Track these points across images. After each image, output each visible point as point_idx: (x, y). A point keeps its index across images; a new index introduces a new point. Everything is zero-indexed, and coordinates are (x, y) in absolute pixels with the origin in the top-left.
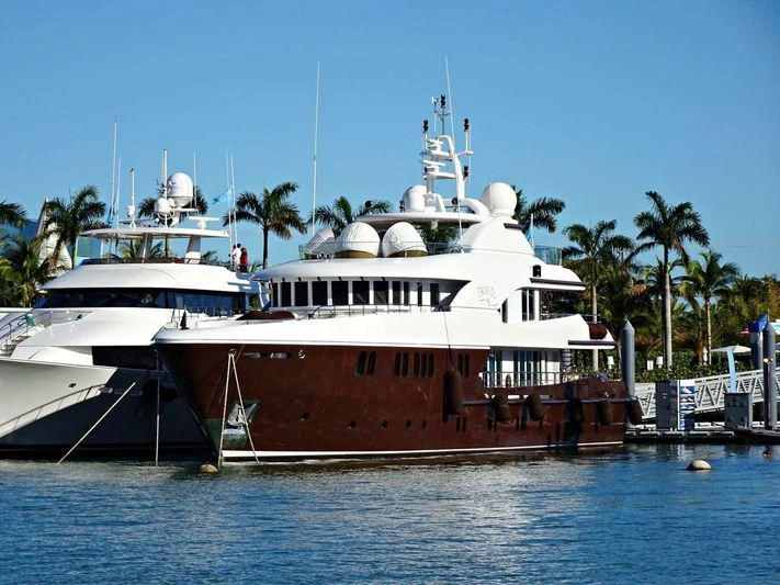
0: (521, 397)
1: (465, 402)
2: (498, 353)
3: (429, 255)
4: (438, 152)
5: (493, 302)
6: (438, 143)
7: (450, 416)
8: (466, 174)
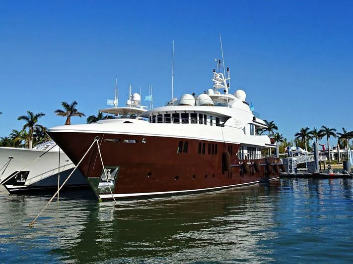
0: (252, 163)
1: (231, 166)
2: (242, 146)
3: (215, 106)
4: (218, 77)
5: (240, 126)
6: (218, 75)
7: (225, 172)
8: (228, 86)
